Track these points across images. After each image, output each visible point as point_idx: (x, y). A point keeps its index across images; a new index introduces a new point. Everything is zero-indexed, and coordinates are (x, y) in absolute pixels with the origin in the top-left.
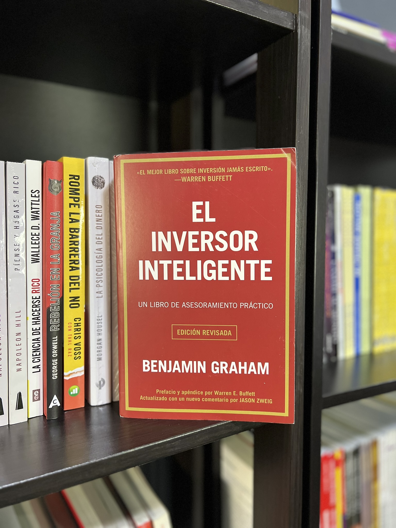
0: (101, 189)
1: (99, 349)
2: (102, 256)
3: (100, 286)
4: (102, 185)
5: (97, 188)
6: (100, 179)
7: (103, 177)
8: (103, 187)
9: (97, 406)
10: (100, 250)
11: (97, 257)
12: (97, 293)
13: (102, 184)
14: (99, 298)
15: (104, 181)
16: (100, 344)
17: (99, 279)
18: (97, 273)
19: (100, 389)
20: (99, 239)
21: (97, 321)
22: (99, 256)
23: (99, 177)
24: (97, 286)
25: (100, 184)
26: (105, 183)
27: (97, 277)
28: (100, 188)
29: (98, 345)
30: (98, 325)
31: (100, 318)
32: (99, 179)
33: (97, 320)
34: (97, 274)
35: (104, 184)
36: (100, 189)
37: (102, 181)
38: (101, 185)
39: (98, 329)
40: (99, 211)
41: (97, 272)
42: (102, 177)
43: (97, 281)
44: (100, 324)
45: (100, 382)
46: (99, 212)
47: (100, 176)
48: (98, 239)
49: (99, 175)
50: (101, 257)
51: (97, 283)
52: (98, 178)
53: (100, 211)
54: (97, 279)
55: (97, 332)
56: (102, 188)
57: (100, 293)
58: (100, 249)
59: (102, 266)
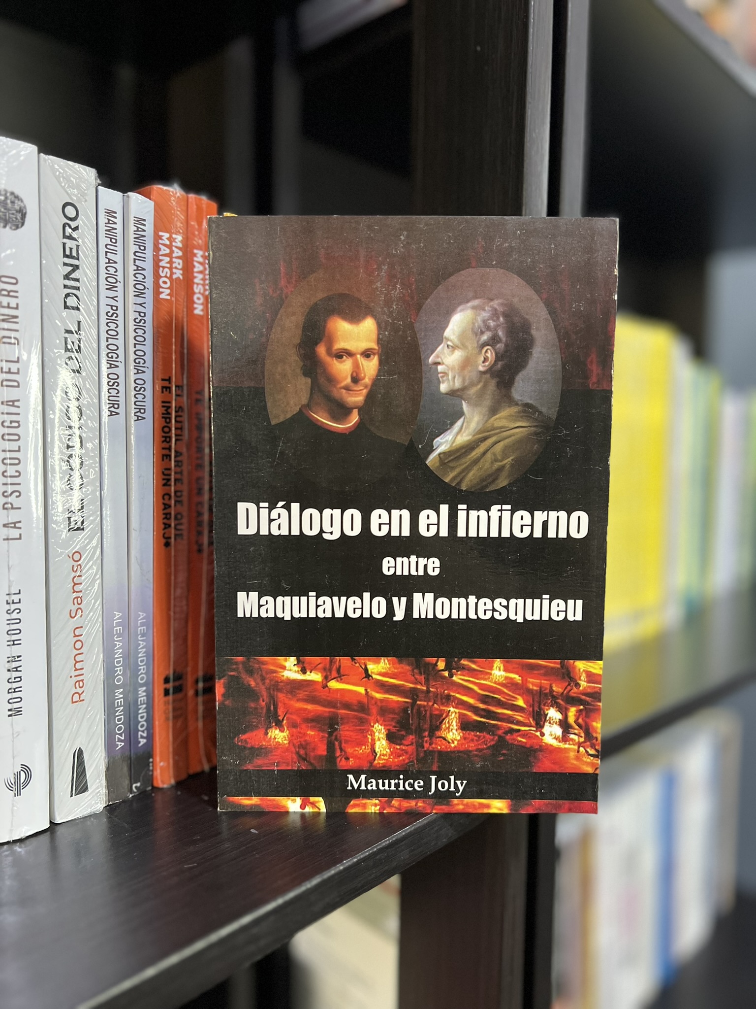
0: (14, 230)
1: (15, 685)
2: (18, 422)
3: (12, 508)
4: (19, 218)
5: (5, 227)
6: (13, 202)
7: (21, 195)
8: (20, 225)
9: (8, 843)
10: (13, 405)
11: (5, 424)
12: (5, 526)
13: (19, 216)
14: (10, 541)
15: (25, 207)
16: (16, 669)
17: (10, 489)
18: (5, 471)
19: (18, 793)
20: (9, 372)
21: (8, 607)
22: (11, 422)
23: (8, 194)
24: (4, 508)
25: (13, 214)
26: (25, 213)
27: (5, 480)
28: (13, 228)
29: (8, 675)
30: (9, 617)
31: (16, 598)
32: (9, 201)
33: (8, 603)
34: (5, 474)
35: (24, 216)
36: (11, 228)
37: (17, 208)
38: (16, 218)
39: (8, 628)
40: (9, 292)
41: (3, 468)
42: (17, 197)
43: (5, 492)
44: (14, 615)
45: (17, 776)
46: (8, 296)
47: (12, 193)
48: (6, 373)
49: (10, 189)
50: (16, 424)
51: (4, 500)
52: (6, 198)
53: (12, 294)
54: (4, 488)
55: (8, 638)
56: (17, 227)
57: (15, 527)
58: (13, 401)
59: (19, 451)
